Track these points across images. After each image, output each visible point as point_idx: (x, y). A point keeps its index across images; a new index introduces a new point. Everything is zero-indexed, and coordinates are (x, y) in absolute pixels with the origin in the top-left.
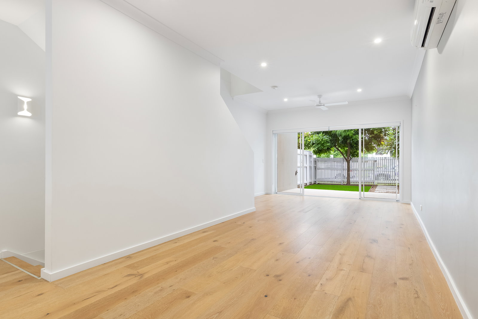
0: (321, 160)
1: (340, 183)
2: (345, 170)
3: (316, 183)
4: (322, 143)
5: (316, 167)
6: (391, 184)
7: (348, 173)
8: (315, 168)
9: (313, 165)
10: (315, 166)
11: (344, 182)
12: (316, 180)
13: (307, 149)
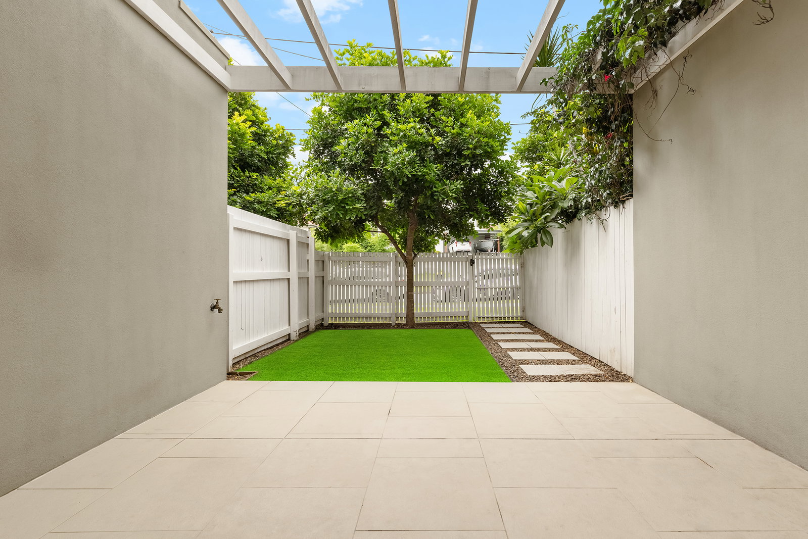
0: (338, 259)
1: (387, 322)
2: (401, 287)
3: (325, 324)
4: (340, 198)
5: (323, 277)
6: (504, 318)
7: (409, 293)
8: (322, 281)
9: (312, 273)
10: (321, 274)
11: (398, 318)
12: (324, 316)
13: (299, 223)
